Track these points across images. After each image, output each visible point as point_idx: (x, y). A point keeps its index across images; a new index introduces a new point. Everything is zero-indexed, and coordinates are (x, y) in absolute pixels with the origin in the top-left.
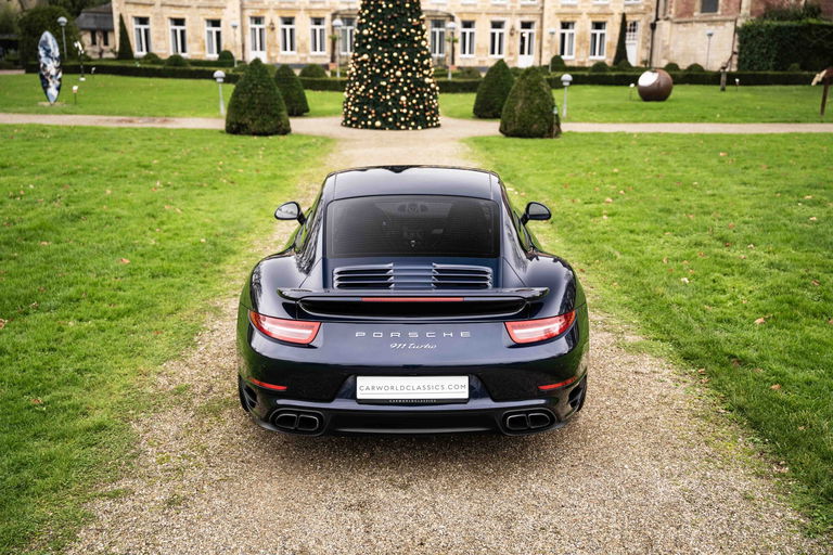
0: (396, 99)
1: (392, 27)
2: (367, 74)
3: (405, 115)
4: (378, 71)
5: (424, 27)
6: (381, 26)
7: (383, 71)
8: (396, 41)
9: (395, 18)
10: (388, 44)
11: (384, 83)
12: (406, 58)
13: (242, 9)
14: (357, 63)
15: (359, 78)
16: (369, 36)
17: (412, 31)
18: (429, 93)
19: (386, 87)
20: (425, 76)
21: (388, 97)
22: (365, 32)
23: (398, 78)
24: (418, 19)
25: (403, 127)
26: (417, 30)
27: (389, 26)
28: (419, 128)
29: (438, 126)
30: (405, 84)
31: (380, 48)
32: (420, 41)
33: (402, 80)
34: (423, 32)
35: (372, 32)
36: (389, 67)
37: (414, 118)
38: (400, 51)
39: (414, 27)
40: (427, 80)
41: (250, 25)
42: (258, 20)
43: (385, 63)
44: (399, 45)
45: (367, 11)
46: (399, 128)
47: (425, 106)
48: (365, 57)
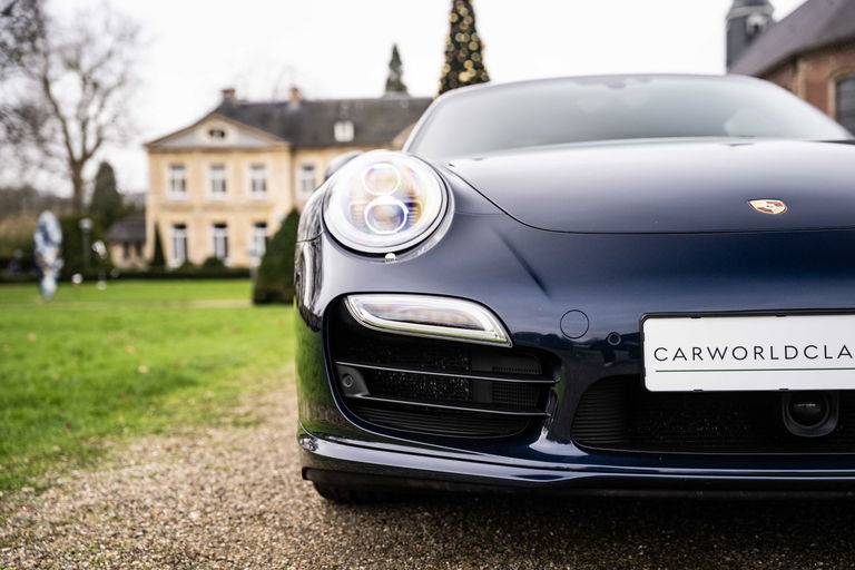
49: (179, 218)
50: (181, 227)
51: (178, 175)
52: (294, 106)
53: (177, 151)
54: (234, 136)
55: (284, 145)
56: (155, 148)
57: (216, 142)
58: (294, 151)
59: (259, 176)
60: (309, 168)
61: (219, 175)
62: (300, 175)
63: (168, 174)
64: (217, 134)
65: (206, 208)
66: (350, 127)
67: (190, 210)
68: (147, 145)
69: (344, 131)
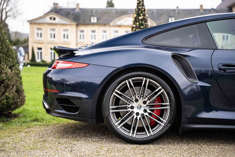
49: (39, 46)
50: (40, 49)
51: (39, 32)
52: (77, 10)
53: (39, 24)
54: (58, 20)
55: (75, 23)
56: (32, 22)
57: (52, 21)
58: (77, 25)
59: (66, 33)
60: (82, 31)
61: (53, 33)
62: (79, 33)
63: (36, 31)
64: (53, 19)
65: (48, 43)
66: (96, 19)
67: (43, 43)
68: (28, 21)
69: (94, 20)
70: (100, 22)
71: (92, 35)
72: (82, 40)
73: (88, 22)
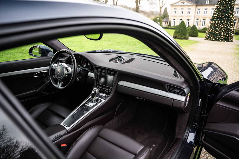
0: (220, 33)
1: (223, 14)
2: (213, 26)
3: (222, 38)
4: (216, 26)
5: (234, 14)
6: (220, 14)
7: (218, 25)
8: (223, 18)
9: (225, 11)
10: (221, 18)
11: (217, 29)
12: (226, 22)
13: (195, 17)
14: (211, 23)
15: (211, 27)
16: (216, 16)
17: (229, 15)
18: (231, 32)
19: (218, 30)
20: (231, 27)
21: (218, 33)
22: (215, 15)
23: (222, 28)
24: (232, 11)
25: (221, 41)
26: (231, 15)
27: (222, 14)
28: (226, 41)
29: (232, 41)
30: (224, 29)
31: (218, 20)
32: (231, 18)
33: (223, 28)
34: (233, 15)
35: (217, 15)
36: (220, 24)
37: (225, 39)
38: (224, 20)
39: (230, 14)
40: (231, 29)
41: (196, 20)
42: (198, 19)
43: (219, 23)
44: (224, 19)
45: (216, 10)
46: (219, 41)
47: (229, 36)
48: (214, 22)
50: (174, 19)
53: (176, 6)
54: (186, 3)
55: (195, 5)
56: (172, 5)
57: (183, 4)
59: (189, 11)
60: (199, 9)
61: (182, 10)
62: (197, 10)
63: (173, 10)
64: (183, 3)
65: (179, 16)
66: (209, 1)
67: (176, 16)
68: (170, 5)
69: (208, 2)
70: (211, 3)
71: (205, 12)
72: (198, 14)
73: (204, 4)
